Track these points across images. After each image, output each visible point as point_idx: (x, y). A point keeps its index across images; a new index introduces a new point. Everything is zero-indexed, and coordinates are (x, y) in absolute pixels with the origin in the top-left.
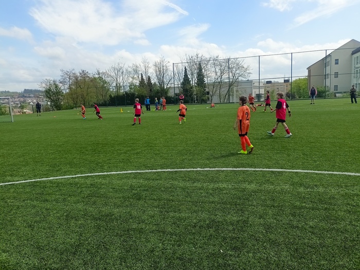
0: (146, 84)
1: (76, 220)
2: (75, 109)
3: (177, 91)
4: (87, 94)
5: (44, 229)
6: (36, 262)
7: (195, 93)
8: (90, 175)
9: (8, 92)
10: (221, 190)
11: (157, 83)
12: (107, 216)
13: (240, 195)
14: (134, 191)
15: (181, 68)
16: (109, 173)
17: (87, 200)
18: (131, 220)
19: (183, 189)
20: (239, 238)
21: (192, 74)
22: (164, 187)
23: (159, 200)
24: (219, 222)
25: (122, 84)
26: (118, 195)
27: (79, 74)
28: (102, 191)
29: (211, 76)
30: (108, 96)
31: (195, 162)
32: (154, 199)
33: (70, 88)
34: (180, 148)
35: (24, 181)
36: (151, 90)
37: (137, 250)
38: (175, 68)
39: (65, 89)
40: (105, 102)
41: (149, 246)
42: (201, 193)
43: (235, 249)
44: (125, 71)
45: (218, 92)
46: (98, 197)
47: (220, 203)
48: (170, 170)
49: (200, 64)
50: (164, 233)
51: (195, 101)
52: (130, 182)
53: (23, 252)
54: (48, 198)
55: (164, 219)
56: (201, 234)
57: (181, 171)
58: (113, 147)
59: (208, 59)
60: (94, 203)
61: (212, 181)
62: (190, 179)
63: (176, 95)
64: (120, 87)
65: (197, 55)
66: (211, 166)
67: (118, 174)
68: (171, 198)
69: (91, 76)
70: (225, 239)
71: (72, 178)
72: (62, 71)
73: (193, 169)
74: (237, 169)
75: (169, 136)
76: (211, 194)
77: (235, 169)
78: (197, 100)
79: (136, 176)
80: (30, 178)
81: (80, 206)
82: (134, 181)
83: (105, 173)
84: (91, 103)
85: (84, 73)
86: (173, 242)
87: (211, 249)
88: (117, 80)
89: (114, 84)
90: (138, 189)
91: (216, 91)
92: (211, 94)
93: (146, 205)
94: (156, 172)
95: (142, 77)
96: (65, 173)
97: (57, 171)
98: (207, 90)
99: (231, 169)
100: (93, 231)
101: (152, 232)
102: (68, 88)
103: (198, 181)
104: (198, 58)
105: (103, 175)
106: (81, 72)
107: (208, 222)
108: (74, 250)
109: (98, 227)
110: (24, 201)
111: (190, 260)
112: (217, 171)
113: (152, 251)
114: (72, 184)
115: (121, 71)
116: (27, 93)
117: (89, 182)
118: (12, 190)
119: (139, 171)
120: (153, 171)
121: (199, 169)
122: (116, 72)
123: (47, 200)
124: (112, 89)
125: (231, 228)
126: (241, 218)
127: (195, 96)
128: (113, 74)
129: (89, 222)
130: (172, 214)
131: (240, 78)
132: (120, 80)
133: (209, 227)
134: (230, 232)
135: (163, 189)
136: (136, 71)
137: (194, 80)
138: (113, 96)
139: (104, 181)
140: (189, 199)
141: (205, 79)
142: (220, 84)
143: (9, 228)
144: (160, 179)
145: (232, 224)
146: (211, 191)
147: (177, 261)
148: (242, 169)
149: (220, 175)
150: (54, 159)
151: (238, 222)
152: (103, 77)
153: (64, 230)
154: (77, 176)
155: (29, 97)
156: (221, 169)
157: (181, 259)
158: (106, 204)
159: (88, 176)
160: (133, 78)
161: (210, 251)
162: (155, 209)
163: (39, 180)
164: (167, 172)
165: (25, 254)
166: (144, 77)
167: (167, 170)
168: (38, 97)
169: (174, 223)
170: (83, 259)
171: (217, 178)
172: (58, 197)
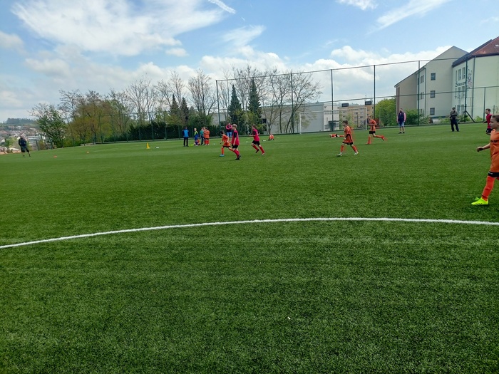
0: (180, 109)
1: (102, 289)
2: (83, 146)
3: (223, 119)
4: (100, 125)
5: (61, 302)
6: (56, 341)
7: (247, 121)
8: (113, 232)
10: (286, 245)
11: (195, 108)
12: (142, 283)
13: (311, 250)
14: (173, 251)
15: (228, 87)
16: (138, 230)
17: (113, 264)
18: (173, 287)
19: (238, 246)
20: (310, 302)
21: (243, 95)
22: (213, 245)
23: (208, 260)
24: (284, 284)
25: (146, 109)
26: (153, 257)
27: (85, 97)
28: (132, 252)
29: (268, 98)
30: (128, 127)
31: (251, 212)
32: (201, 260)
33: (74, 116)
34: (231, 195)
35: (25, 244)
36: (187, 118)
37: (184, 321)
38: (219, 87)
39: (67, 117)
40: (125, 135)
41: (199, 316)
42: (261, 251)
43: (306, 315)
44: (150, 92)
45: (278, 119)
46: (127, 260)
47: (285, 262)
48: (219, 223)
49: (253, 81)
50: (216, 300)
51: (247, 132)
52: (168, 240)
53: (38, 331)
54: (60, 263)
55: (215, 283)
56: (263, 300)
57: (234, 224)
58: (140, 196)
59: (263, 74)
60: (123, 267)
61: (274, 235)
62: (246, 234)
63: (222, 123)
64: (144, 114)
65: (249, 69)
66: (272, 216)
67: (151, 231)
68: (223, 258)
69: (103, 99)
70: (292, 304)
71: (90, 237)
72: (62, 92)
73: (249, 222)
74: (306, 219)
75: (215, 179)
76: (273, 251)
77: (303, 220)
78: (250, 130)
79: (174, 232)
80: (33, 239)
81: (105, 272)
82: (173, 238)
83: (134, 230)
84: (105, 138)
85: (93, 97)
86: (228, 311)
87: (276, 317)
88: (139, 104)
89: (136, 110)
90: (180, 249)
91: (275, 118)
92: (269, 121)
93: (191, 268)
94: (201, 227)
95: (174, 99)
96: (79, 232)
97: (69, 229)
98: (263, 117)
99: (298, 220)
100: (125, 301)
101: (202, 300)
102: (72, 117)
103: (257, 235)
104: (249, 72)
105: (131, 232)
106: (89, 93)
107: (270, 285)
108: (103, 326)
109: (132, 297)
110: (28, 268)
111: (251, 331)
112: (280, 222)
113: (203, 322)
114: (92, 244)
115: (145, 91)
116: (13, 123)
117: (113, 241)
118: (10, 255)
119: (178, 226)
120: (198, 225)
121: (256, 221)
122: (138, 93)
123: (60, 267)
124: (133, 116)
125: (299, 291)
126: (312, 278)
127: (248, 126)
128: (133, 96)
129: (119, 290)
130: (225, 278)
131: (307, 100)
132: (144, 104)
133: (272, 291)
134: (298, 295)
135: (211, 247)
136: (164, 92)
137: (245, 103)
138: (134, 126)
139: (133, 240)
140: (246, 259)
141: (261, 102)
142: (279, 109)
143: (14, 302)
144: (207, 235)
145: (301, 286)
146: (273, 248)
147: (235, 332)
148: (312, 219)
149: (284, 227)
150: (63, 213)
151: (308, 283)
152: (120, 100)
153: (87, 302)
154: (96, 234)
155: (15, 129)
156: (285, 220)
157: (239, 330)
158: (138, 269)
159: (111, 234)
160: (161, 101)
161: (275, 319)
162: (204, 272)
163: (45, 241)
164: (216, 226)
165: (40, 332)
166: (177, 100)
167: (216, 223)
168: (28, 130)
169: (228, 288)
170: (116, 336)
171: (281, 231)
172: (74, 261)
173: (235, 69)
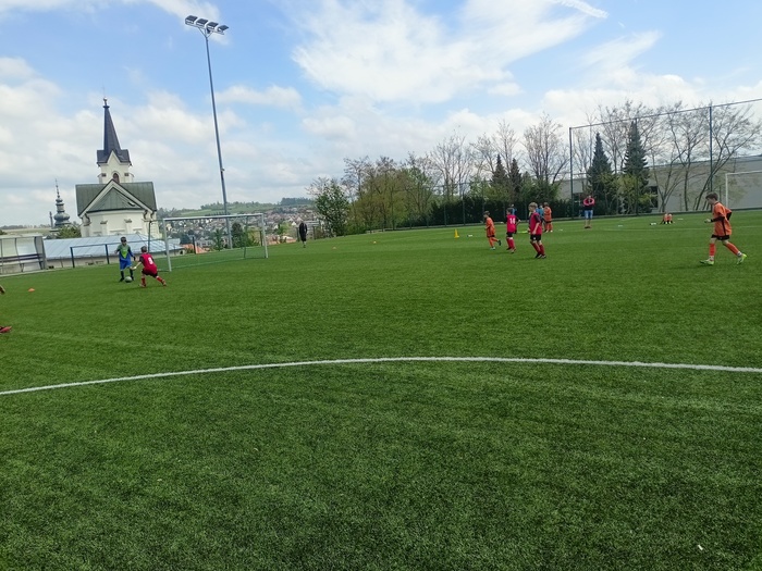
0: (507, 177)
1: (387, 442)
2: (368, 233)
3: (578, 189)
4: (391, 204)
5: (333, 451)
6: (325, 508)
7: (621, 190)
8: (405, 359)
9: (257, 204)
10: (695, 413)
11: (532, 174)
12: (443, 440)
13: (748, 428)
14: (492, 399)
15: (588, 135)
16: (439, 359)
17: (403, 406)
18: (490, 455)
19: (602, 404)
20: (744, 525)
21: (615, 149)
22: (557, 397)
23: (548, 421)
24: (692, 484)
25: (457, 180)
26: (460, 403)
27: (375, 166)
28: (430, 392)
29: (662, 149)
30: (429, 205)
31: (627, 347)
32: (536, 420)
33: (360, 193)
34: (591, 316)
35: (293, 364)
36: (517, 190)
37: (507, 515)
38: (575, 139)
39: (350, 195)
40: (424, 218)
41: (532, 511)
42: (646, 417)
43: (736, 547)
44: (464, 154)
45: (681, 186)
46: (423, 403)
47: (693, 443)
48: (567, 361)
49: (634, 126)
50: (562, 490)
51: (620, 209)
52: (483, 379)
53: (303, 488)
54: (335, 395)
55: (560, 461)
56: (647, 505)
57: (594, 366)
58: (443, 307)
59: (656, 112)
60: (417, 413)
61: (671, 391)
62: (617, 385)
63: (576, 196)
64: (454, 186)
65: (628, 105)
66: (667, 357)
67: (458, 363)
68: (574, 420)
69: (397, 167)
70: (707, 522)
71: (374, 363)
72: (347, 160)
73: (622, 363)
74: (738, 369)
75: (562, 288)
76: (669, 421)
77: (732, 369)
78: (626, 207)
79: (494, 368)
80: (304, 359)
81: (391, 417)
82: (492, 377)
83: (433, 358)
84: (397, 221)
85: (385, 163)
86: (582, 511)
87: (674, 540)
88: (448, 172)
89: (442, 181)
90: (501, 396)
91: (675, 184)
92: (663, 191)
93: (519, 429)
94: (537, 363)
95: (499, 162)
96: (360, 354)
97: (347, 348)
98: (651, 183)
99: (721, 368)
100: (418, 466)
101: (537, 484)
102: (357, 194)
103: (637, 389)
104: (629, 110)
105: (429, 362)
106: (380, 160)
107: (663, 481)
108: (386, 497)
109: (428, 461)
110: (296, 398)
111: (625, 555)
112: (684, 369)
113: (539, 523)
114: (376, 374)
115: (456, 153)
116: (288, 205)
117: (404, 372)
118: (277, 378)
119: (500, 359)
120: (531, 360)
121: (637, 363)
122: (447, 156)
123: (334, 401)
124: (438, 190)
125: (723, 500)
126: (749, 482)
127: (622, 199)
128: (440, 161)
129: (410, 448)
130: (577, 454)
131: (741, 151)
132: (454, 172)
133: (666, 491)
134: (720, 508)
135: (554, 400)
136: (486, 152)
137: (619, 161)
138: (438, 205)
139: (431, 374)
140: (616, 427)
141: (648, 159)
142: (684, 168)
143: (278, 442)
144: (548, 379)
145: (728, 494)
146: (669, 415)
147: (594, 552)
148: (750, 369)
149: (691, 379)
150: (341, 325)
151: (742, 489)
152: (421, 168)
153: (366, 457)
154: (381, 360)
155: (290, 212)
156: (693, 366)
157: (603, 550)
158: (438, 419)
159: (401, 361)
160: (480, 167)
161: (672, 543)
162: (540, 440)
163: (317, 362)
164: (562, 364)
165: (307, 491)
166: (504, 163)
167: (562, 361)
168: (305, 212)
169: (584, 474)
170: (404, 516)
171: (684, 385)
172: (351, 395)
173: (603, 108)
